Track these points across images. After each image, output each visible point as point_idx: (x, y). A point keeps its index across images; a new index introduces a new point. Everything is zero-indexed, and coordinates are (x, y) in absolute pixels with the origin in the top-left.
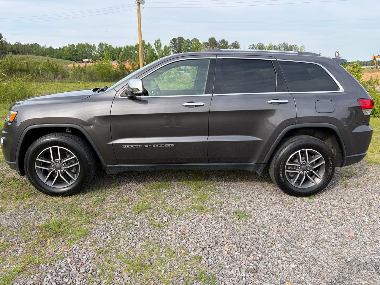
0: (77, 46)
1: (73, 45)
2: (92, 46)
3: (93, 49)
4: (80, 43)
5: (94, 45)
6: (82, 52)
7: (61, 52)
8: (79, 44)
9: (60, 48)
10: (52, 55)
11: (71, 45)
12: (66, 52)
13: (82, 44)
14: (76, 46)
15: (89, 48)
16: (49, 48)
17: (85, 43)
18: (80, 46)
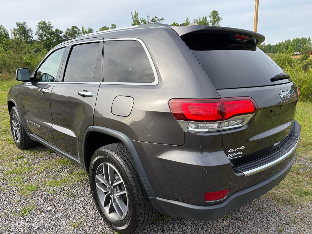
0: (293, 41)
1: (290, 41)
2: (308, 39)
3: (308, 42)
4: (296, 38)
5: (309, 38)
6: (297, 46)
7: (277, 48)
8: (294, 39)
9: (277, 44)
10: (269, 51)
11: (287, 41)
12: (281, 47)
13: (297, 39)
14: (291, 41)
15: (304, 41)
16: (268, 45)
17: (300, 38)
18: (295, 41)
